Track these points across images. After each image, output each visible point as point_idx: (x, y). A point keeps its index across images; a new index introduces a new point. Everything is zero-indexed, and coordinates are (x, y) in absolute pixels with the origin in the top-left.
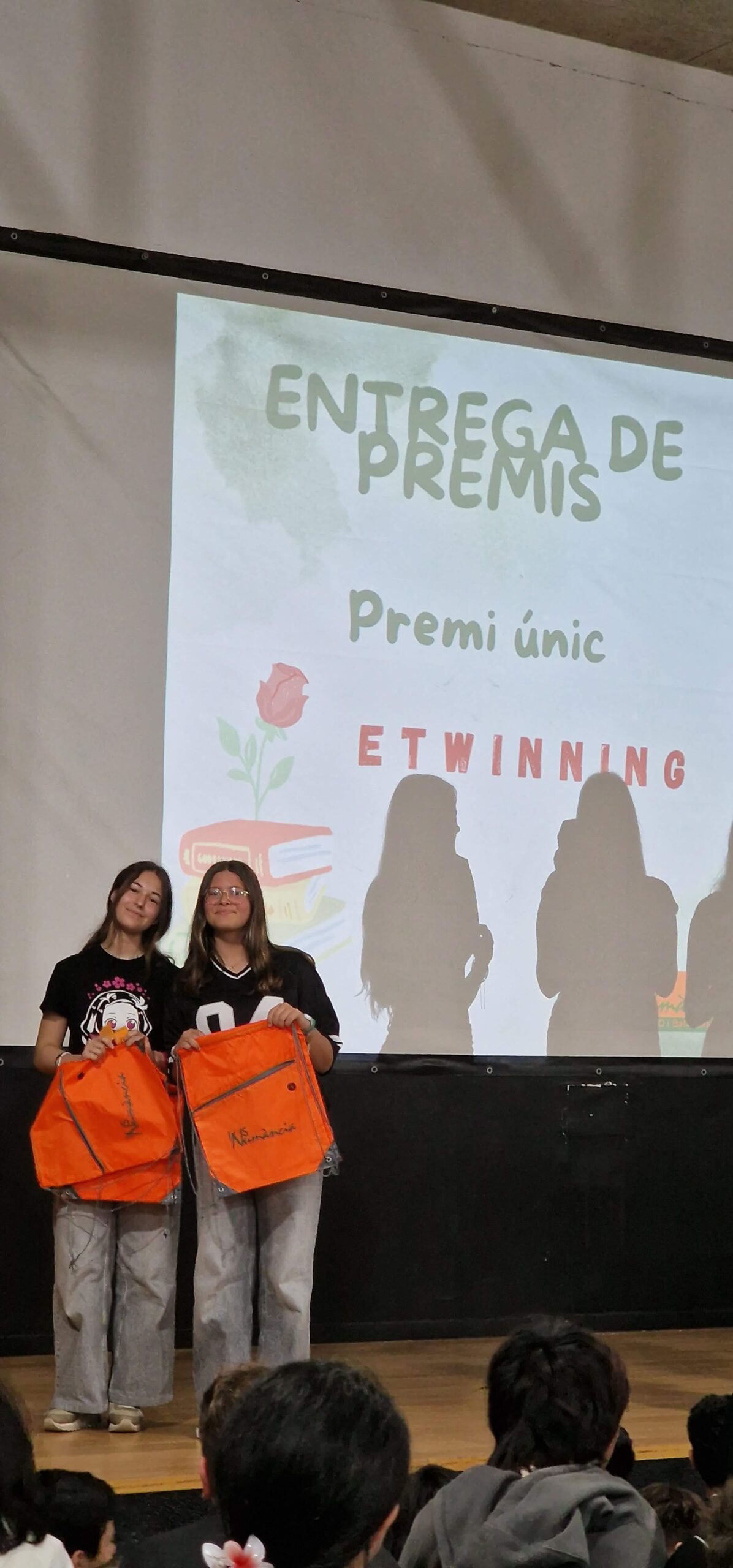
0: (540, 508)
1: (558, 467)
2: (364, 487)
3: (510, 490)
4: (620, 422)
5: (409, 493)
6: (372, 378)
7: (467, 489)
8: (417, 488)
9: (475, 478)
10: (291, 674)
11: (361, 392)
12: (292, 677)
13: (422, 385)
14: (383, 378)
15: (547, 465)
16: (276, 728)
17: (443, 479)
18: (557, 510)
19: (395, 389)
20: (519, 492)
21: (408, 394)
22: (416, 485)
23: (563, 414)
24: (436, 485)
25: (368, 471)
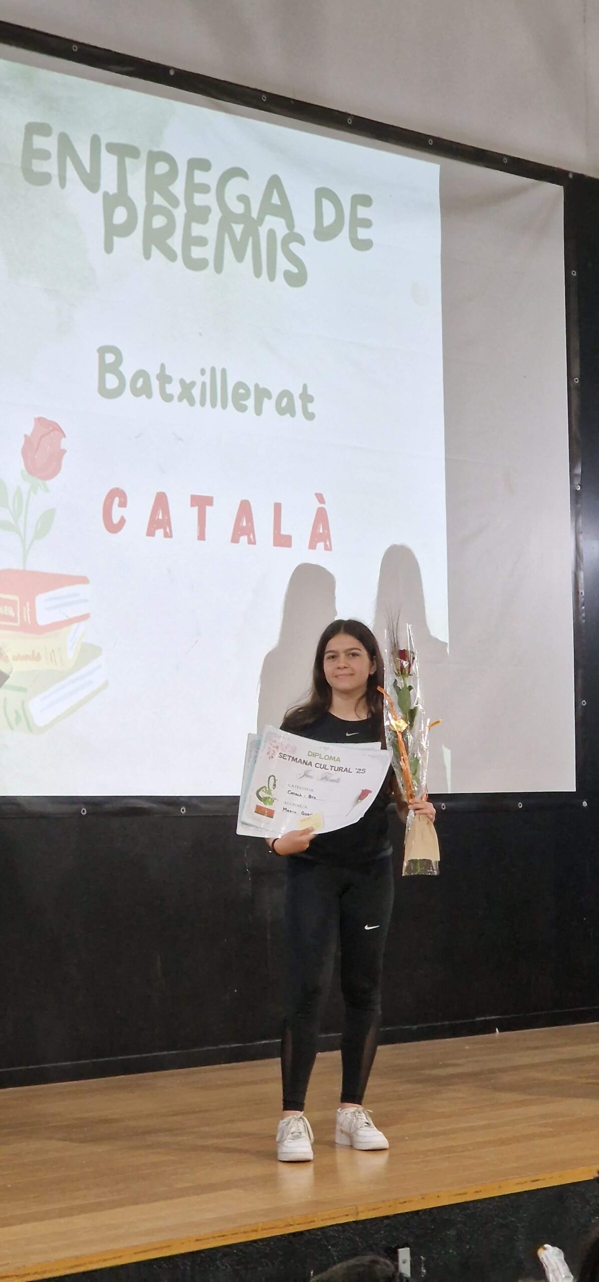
0: (258, 273)
1: (272, 234)
2: (109, 248)
3: (232, 255)
4: (323, 193)
5: (147, 255)
6: (115, 140)
7: (197, 252)
8: (155, 251)
9: (202, 241)
10: (51, 429)
11: (104, 152)
12: (51, 431)
13: (155, 149)
14: (123, 141)
15: (263, 231)
16: (40, 481)
17: (176, 242)
18: (272, 277)
19: (134, 152)
20: (240, 257)
21: (144, 156)
22: (154, 248)
23: (275, 183)
24: (169, 247)
25: (112, 232)
